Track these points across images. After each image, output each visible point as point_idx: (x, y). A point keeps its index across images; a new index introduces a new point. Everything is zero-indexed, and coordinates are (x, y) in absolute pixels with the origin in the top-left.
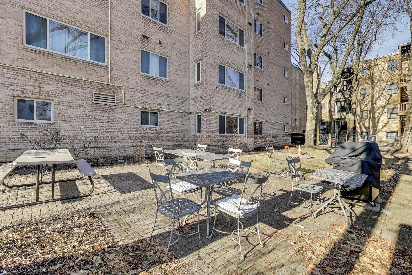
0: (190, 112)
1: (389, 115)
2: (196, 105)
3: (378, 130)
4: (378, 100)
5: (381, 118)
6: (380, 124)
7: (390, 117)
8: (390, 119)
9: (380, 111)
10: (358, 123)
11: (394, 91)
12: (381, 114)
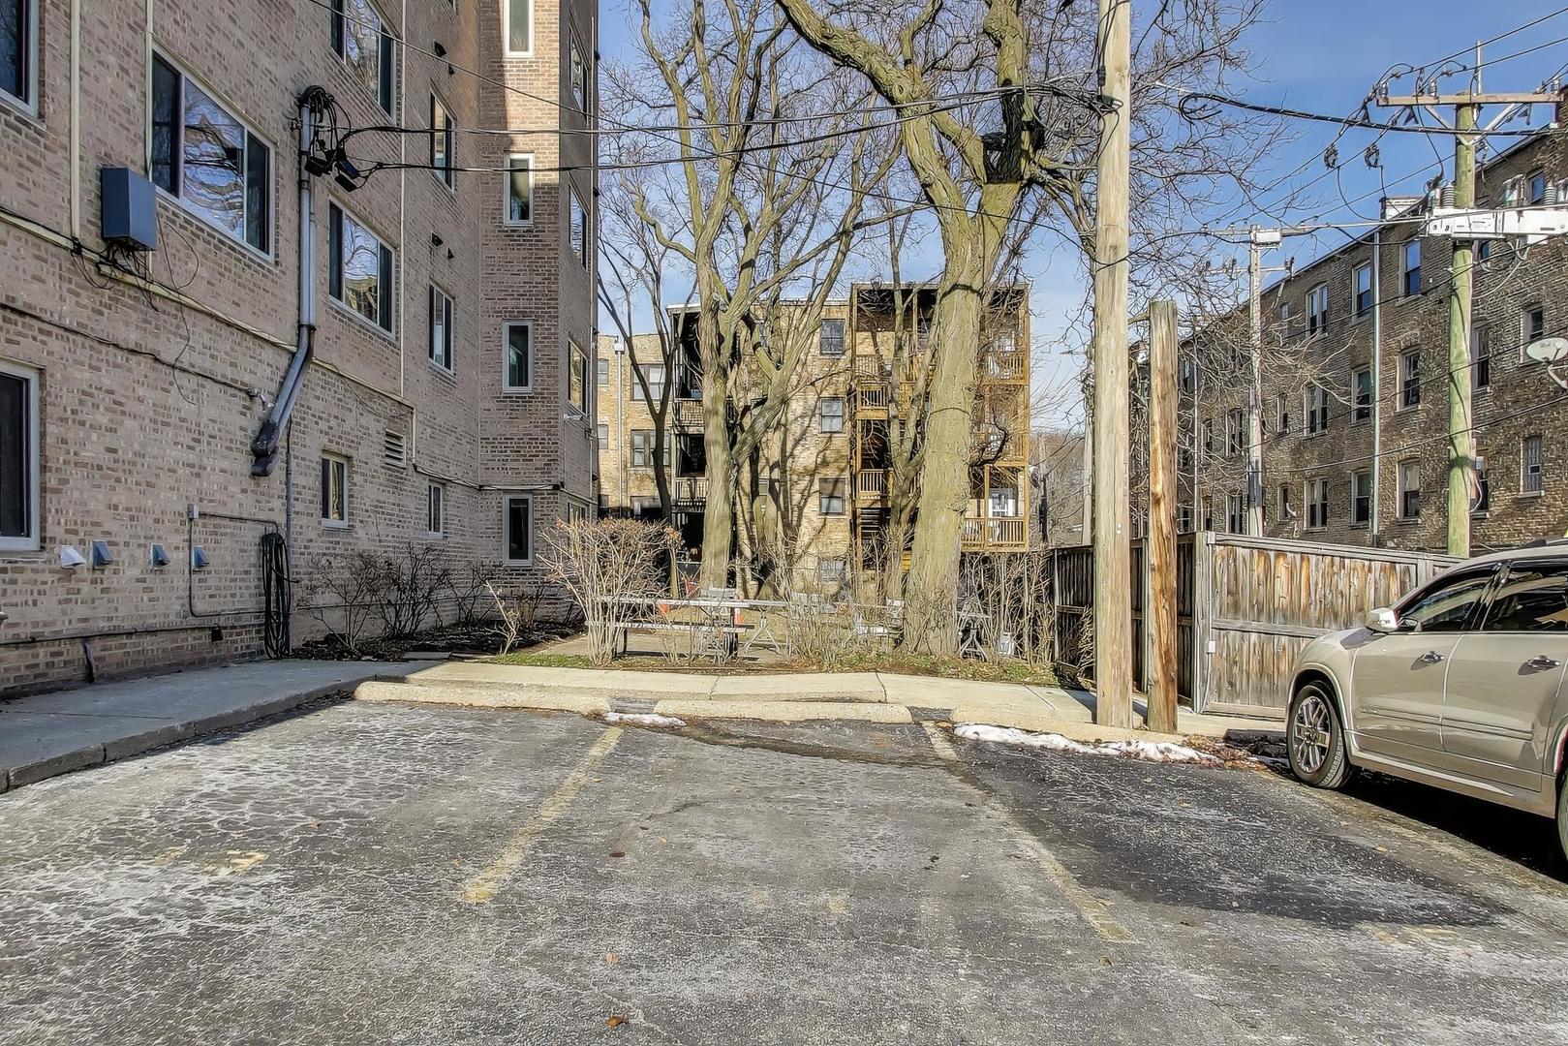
0: (481, 486)
1: (825, 501)
2: (509, 465)
3: (799, 551)
4: (799, 448)
5: (805, 510)
6: (803, 529)
7: (828, 508)
8: (827, 514)
9: (803, 484)
10: (746, 523)
11: (836, 424)
12: (805, 497)
